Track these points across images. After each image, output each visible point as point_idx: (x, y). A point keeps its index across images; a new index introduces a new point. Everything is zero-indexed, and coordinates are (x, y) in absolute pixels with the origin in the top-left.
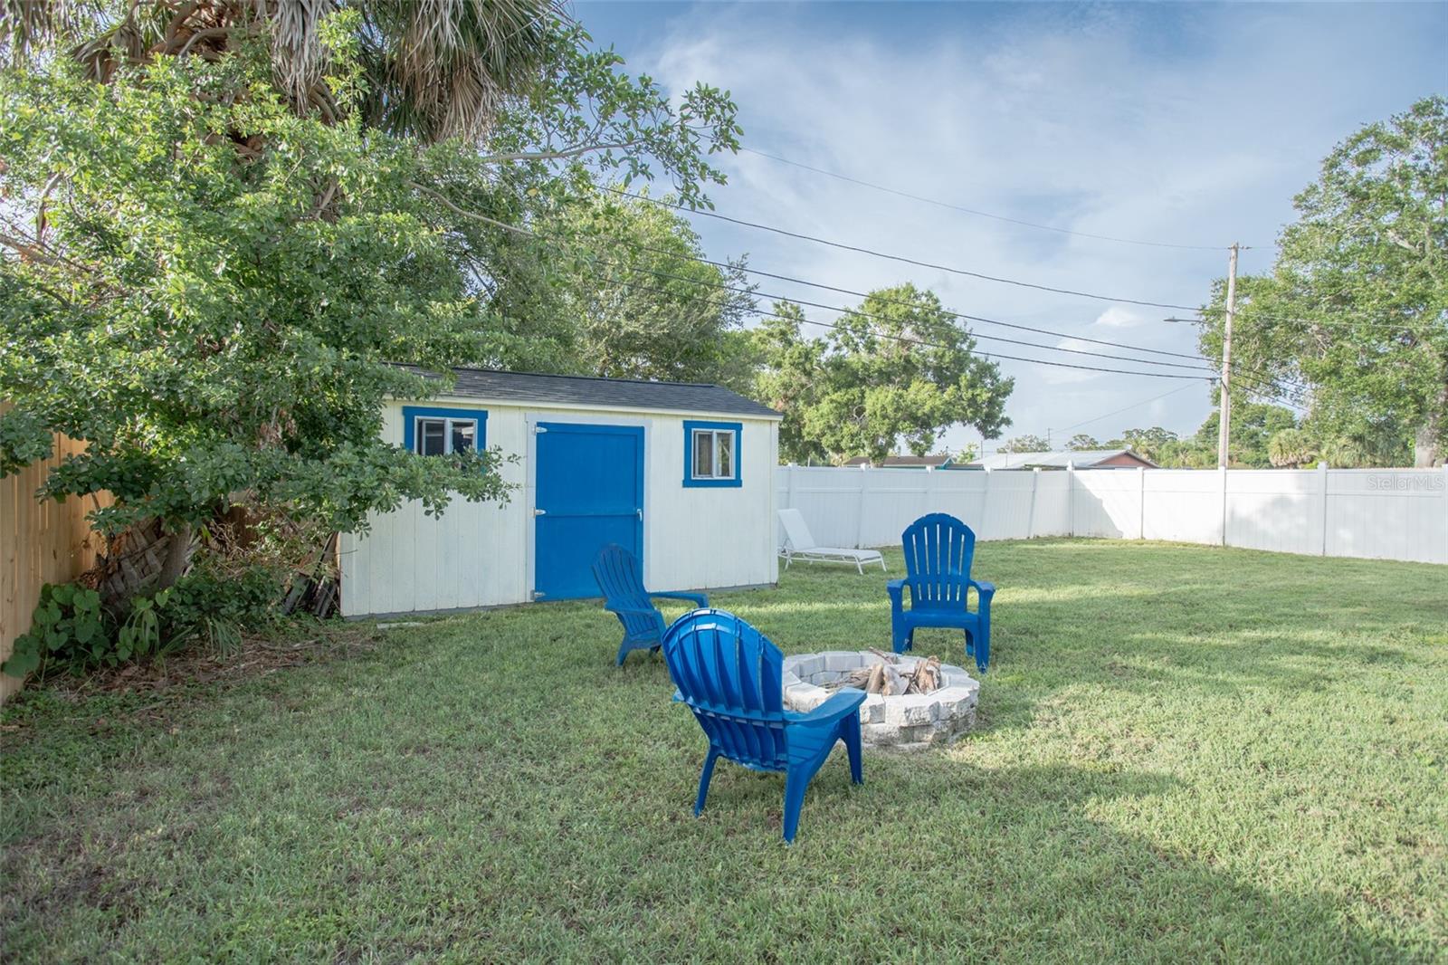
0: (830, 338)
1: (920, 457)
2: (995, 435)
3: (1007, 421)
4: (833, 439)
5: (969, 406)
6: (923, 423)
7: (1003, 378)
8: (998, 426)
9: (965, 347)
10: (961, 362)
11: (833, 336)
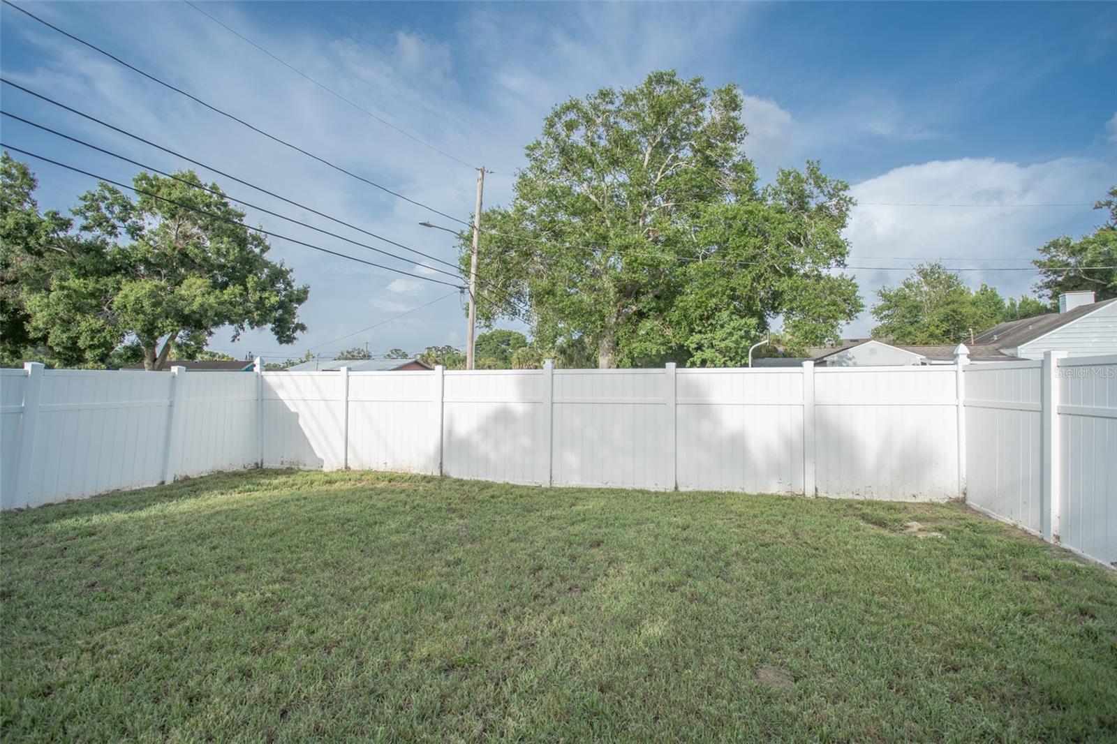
0: (75, 213)
1: (190, 358)
2: (290, 340)
3: (302, 327)
4: (64, 336)
5: (257, 309)
6: (196, 322)
7: (297, 286)
8: (293, 332)
9: (257, 250)
10: (250, 264)
11: (79, 212)
